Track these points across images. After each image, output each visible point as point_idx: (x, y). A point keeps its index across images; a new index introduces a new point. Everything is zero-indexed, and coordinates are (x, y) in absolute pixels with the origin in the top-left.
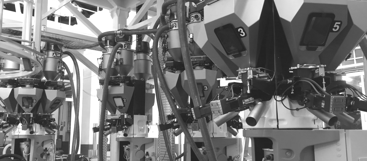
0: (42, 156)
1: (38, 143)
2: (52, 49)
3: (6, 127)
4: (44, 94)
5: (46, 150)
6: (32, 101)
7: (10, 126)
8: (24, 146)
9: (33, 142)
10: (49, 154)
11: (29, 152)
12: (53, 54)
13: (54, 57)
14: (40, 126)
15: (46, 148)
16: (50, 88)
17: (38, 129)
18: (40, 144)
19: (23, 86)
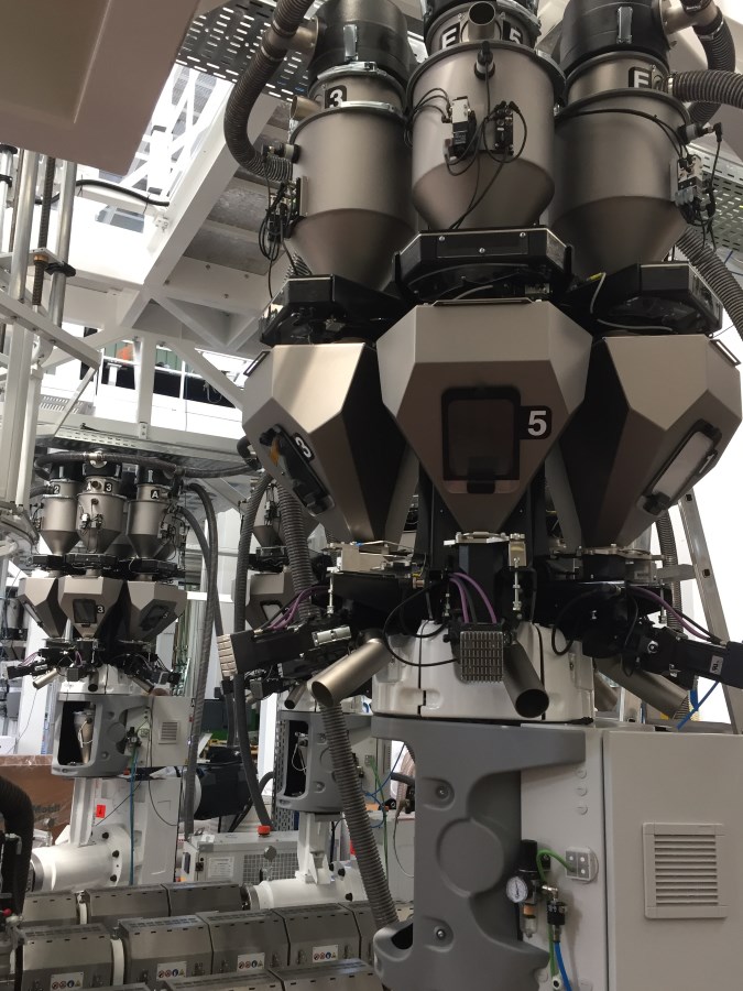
0: (121, 746)
1: (112, 714)
2: (150, 480)
3: (42, 672)
4: (124, 593)
5: (132, 732)
6: (96, 610)
7: (51, 670)
8: (81, 720)
9: (99, 711)
10: (138, 744)
11: (91, 737)
12: (152, 492)
13: (154, 501)
14: (119, 671)
15: (132, 729)
16: (142, 576)
17: (110, 680)
18: (116, 718)
19: (81, 573)
